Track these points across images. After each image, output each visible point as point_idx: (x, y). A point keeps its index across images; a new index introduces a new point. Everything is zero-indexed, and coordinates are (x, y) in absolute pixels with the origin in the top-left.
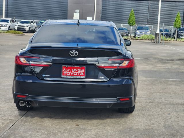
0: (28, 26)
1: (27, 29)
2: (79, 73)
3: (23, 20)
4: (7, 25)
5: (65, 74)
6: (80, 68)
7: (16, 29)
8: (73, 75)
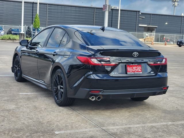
2: (138, 70)
5: (129, 71)
6: (138, 66)
8: (134, 72)
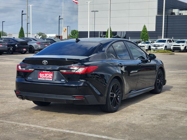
0: (183, 45)
1: (182, 48)
2: (49, 77)
3: (179, 40)
4: (163, 45)
6: (50, 73)
7: (172, 48)
8: (45, 78)
